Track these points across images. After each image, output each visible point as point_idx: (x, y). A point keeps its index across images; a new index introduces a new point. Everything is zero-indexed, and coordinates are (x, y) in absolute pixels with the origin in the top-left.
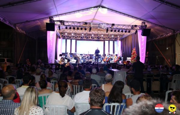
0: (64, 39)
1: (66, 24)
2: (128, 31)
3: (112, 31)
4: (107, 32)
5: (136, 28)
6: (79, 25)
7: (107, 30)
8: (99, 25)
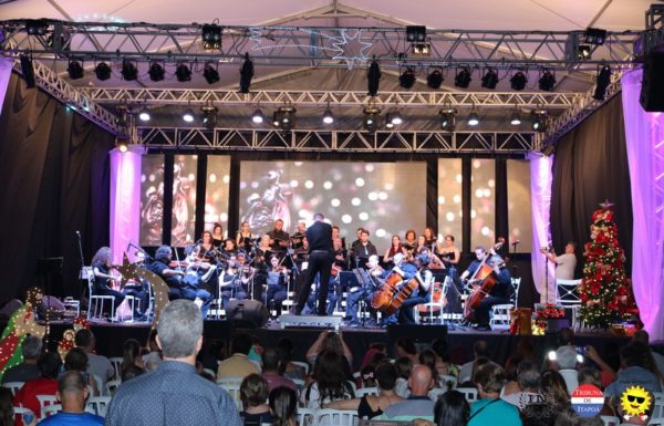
0: (156, 151)
1: (78, 43)
2: (533, 76)
3: (407, 81)
4: (373, 91)
5: (601, 53)
6: (163, 45)
7: (374, 79)
8: (313, 40)
